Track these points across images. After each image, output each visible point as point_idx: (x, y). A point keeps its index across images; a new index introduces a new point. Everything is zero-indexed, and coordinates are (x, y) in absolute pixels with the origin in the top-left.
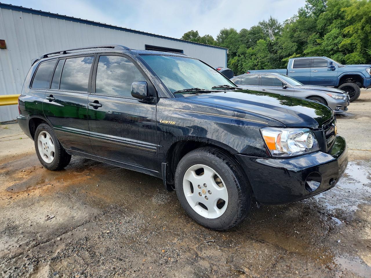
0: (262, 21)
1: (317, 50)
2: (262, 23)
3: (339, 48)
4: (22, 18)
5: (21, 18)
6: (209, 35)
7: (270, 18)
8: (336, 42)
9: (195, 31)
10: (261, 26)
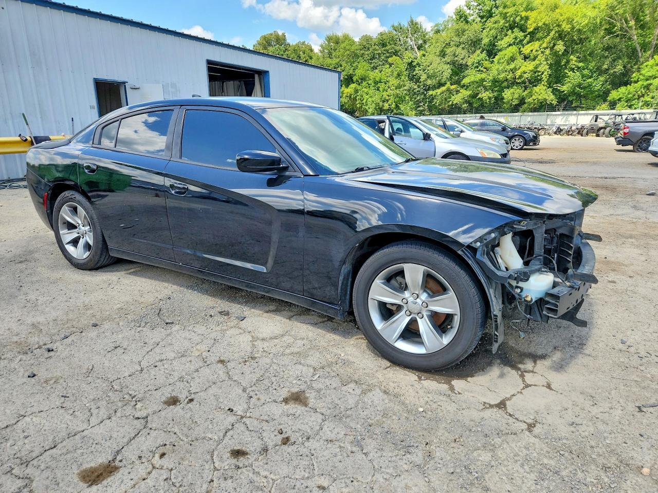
0: (396, 24)
1: (483, 80)
2: (397, 27)
3: (517, 77)
4: (5, 7)
5: (3, 8)
6: (304, 42)
7: (409, 20)
8: (512, 66)
9: (280, 34)
10: (395, 32)
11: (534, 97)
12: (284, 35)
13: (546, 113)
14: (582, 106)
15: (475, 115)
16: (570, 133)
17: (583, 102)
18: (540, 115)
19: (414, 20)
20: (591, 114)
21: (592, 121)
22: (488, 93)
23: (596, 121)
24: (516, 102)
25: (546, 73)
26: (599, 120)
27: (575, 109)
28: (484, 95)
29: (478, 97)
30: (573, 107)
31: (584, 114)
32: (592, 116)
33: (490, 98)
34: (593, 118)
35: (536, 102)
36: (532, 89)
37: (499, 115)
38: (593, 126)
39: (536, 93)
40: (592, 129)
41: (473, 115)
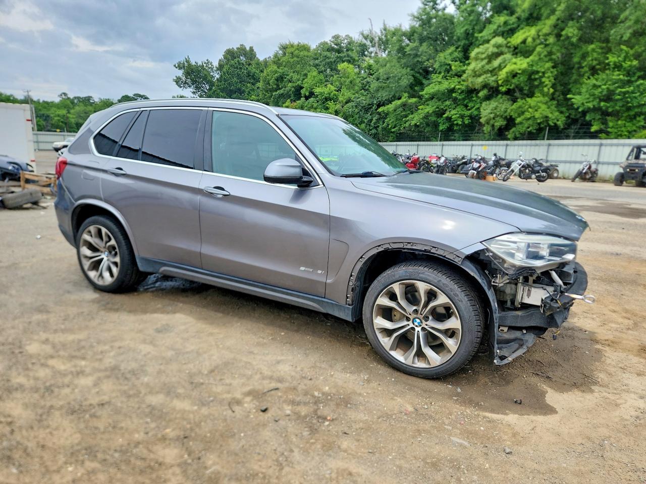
11: (527, 115)
12: (251, 49)
13: (546, 142)
14: (609, 130)
15: (442, 143)
16: (588, 177)
17: (611, 124)
18: (537, 145)
19: (387, 26)
20: (629, 145)
21: (630, 158)
22: (458, 109)
23: (637, 157)
24: (500, 123)
27: (594, 136)
28: (453, 112)
29: (445, 116)
30: (592, 133)
31: (612, 145)
32: (631, 148)
33: (462, 117)
34: (632, 151)
35: (530, 122)
36: (524, 101)
37: (474, 142)
38: (634, 167)
39: (530, 107)
40: (632, 173)
41: (439, 143)
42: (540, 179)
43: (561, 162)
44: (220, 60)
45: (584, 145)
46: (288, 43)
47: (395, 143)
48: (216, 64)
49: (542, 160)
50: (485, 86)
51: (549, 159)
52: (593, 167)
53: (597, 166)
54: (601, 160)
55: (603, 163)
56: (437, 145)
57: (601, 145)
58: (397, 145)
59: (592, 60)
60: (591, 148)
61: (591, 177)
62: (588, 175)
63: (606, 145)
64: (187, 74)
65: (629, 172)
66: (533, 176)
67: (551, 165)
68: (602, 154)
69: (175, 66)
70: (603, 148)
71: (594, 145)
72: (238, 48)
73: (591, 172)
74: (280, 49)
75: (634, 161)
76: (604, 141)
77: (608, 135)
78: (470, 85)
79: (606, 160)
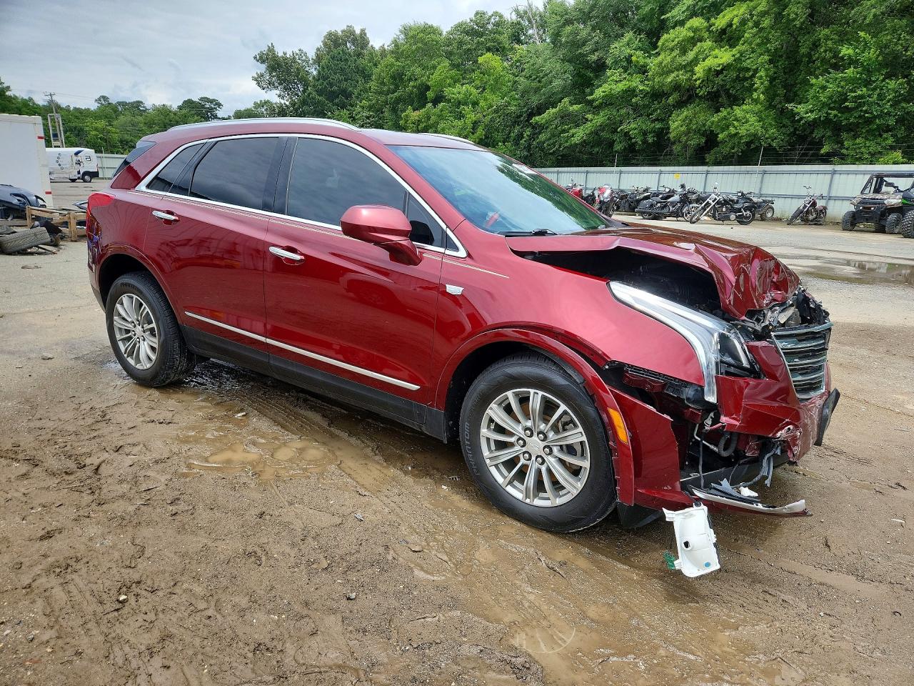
11: (732, 130)
12: (363, 32)
13: (760, 168)
14: (844, 151)
15: (618, 168)
16: (811, 217)
17: (846, 144)
18: (748, 173)
20: (864, 173)
21: (867, 190)
22: (639, 121)
23: (877, 190)
25: (762, 73)
26: (884, 189)
27: (825, 160)
29: (620, 130)
30: (822, 155)
31: (848, 173)
32: (868, 177)
33: (644, 133)
34: (870, 181)
35: (736, 140)
36: (729, 109)
37: (663, 168)
38: (870, 203)
39: (736, 120)
40: (867, 213)
41: (615, 169)
42: (742, 221)
43: (779, 196)
44: (318, 49)
45: (811, 173)
46: (412, 24)
47: (556, 169)
48: (312, 54)
49: (750, 193)
50: (677, 87)
51: (763, 192)
52: (820, 204)
53: (827, 203)
54: (833, 194)
55: (837, 199)
56: (612, 172)
57: (834, 172)
58: (558, 172)
59: (825, 51)
60: (821, 176)
61: (816, 218)
62: (811, 215)
63: (841, 173)
64: (272, 69)
65: (861, 211)
66: (733, 216)
67: (764, 201)
68: (834, 186)
69: (255, 58)
70: (837, 176)
71: (825, 173)
72: (343, 31)
73: (816, 211)
74: (401, 31)
75: (871, 195)
76: (838, 168)
77: (842, 159)
78: (657, 87)
79: (840, 194)
